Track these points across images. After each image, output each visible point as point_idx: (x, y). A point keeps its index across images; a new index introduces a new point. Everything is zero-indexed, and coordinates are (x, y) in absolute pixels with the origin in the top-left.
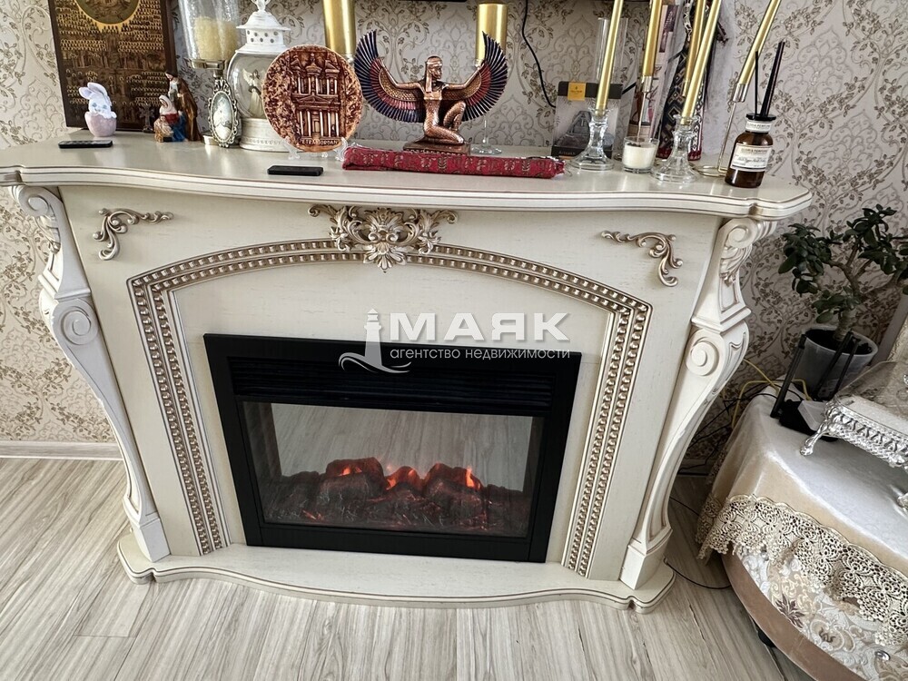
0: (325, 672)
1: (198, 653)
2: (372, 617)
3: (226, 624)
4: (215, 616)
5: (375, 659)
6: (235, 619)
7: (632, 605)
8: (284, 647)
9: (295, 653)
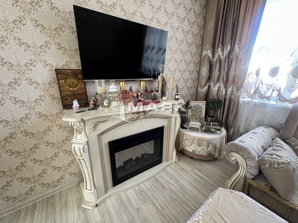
0: (145, 197)
1: (120, 210)
2: (144, 185)
3: (120, 203)
4: (117, 203)
5: (150, 190)
6: (121, 201)
7: (176, 162)
8: (134, 198)
9: (137, 198)
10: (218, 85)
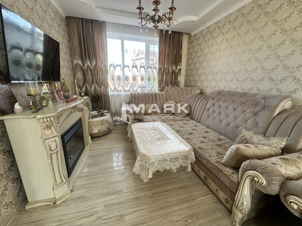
10: (94, 86)
